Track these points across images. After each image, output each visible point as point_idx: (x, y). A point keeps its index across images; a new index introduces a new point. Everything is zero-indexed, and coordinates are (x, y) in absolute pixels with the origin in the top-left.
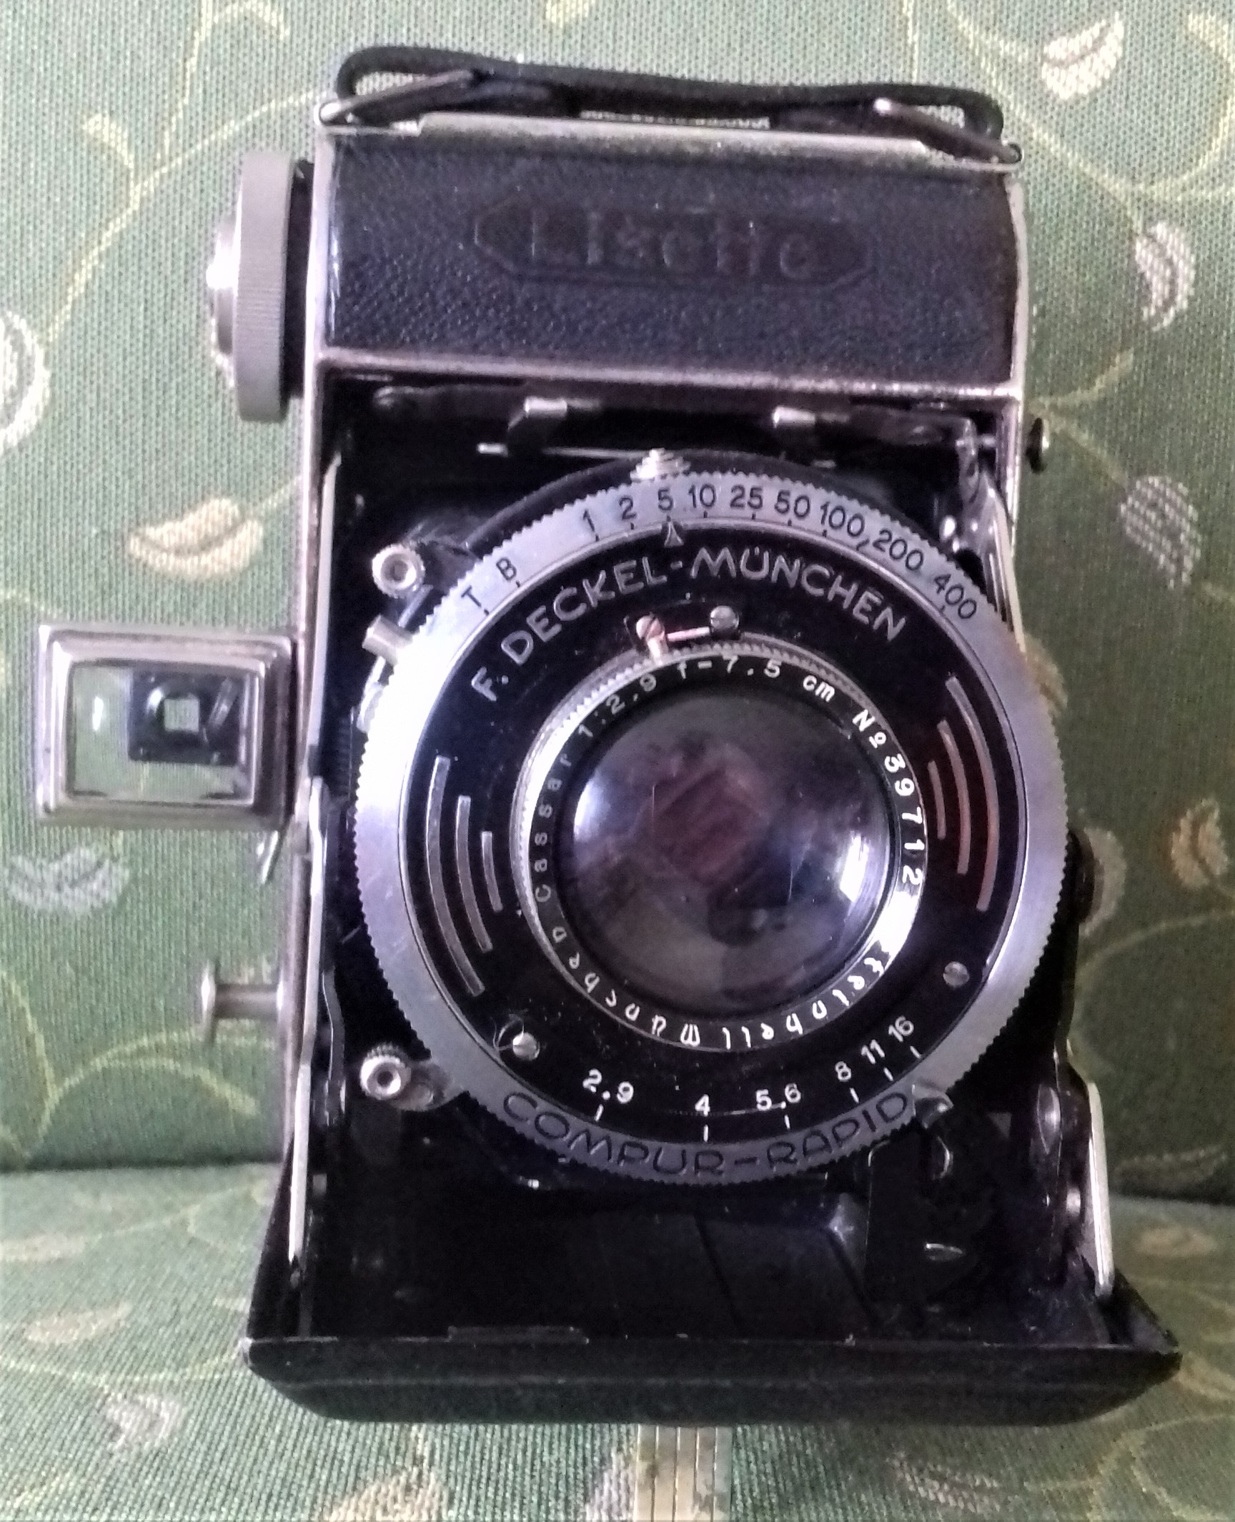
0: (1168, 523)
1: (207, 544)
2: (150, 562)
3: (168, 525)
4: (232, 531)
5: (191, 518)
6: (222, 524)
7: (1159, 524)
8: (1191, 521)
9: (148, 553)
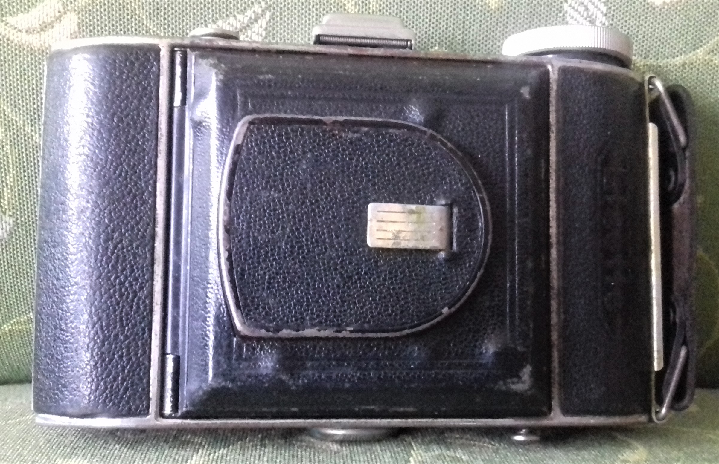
0: (590, 14)
1: (44, 27)
2: (11, 39)
3: (21, 15)
4: (59, 19)
5: (34, 11)
6: (53, 15)
7: (585, 15)
8: (602, 12)
9: (9, 32)
